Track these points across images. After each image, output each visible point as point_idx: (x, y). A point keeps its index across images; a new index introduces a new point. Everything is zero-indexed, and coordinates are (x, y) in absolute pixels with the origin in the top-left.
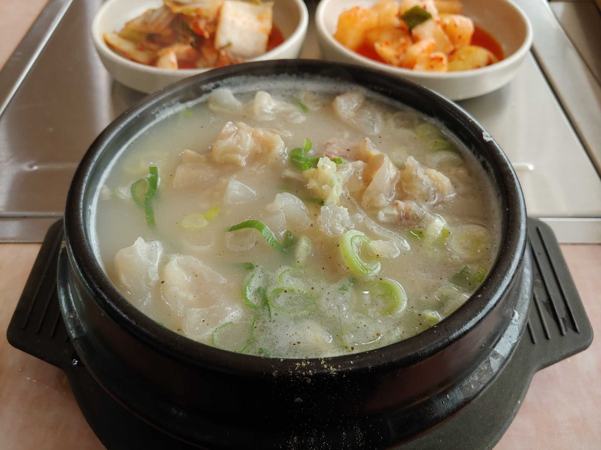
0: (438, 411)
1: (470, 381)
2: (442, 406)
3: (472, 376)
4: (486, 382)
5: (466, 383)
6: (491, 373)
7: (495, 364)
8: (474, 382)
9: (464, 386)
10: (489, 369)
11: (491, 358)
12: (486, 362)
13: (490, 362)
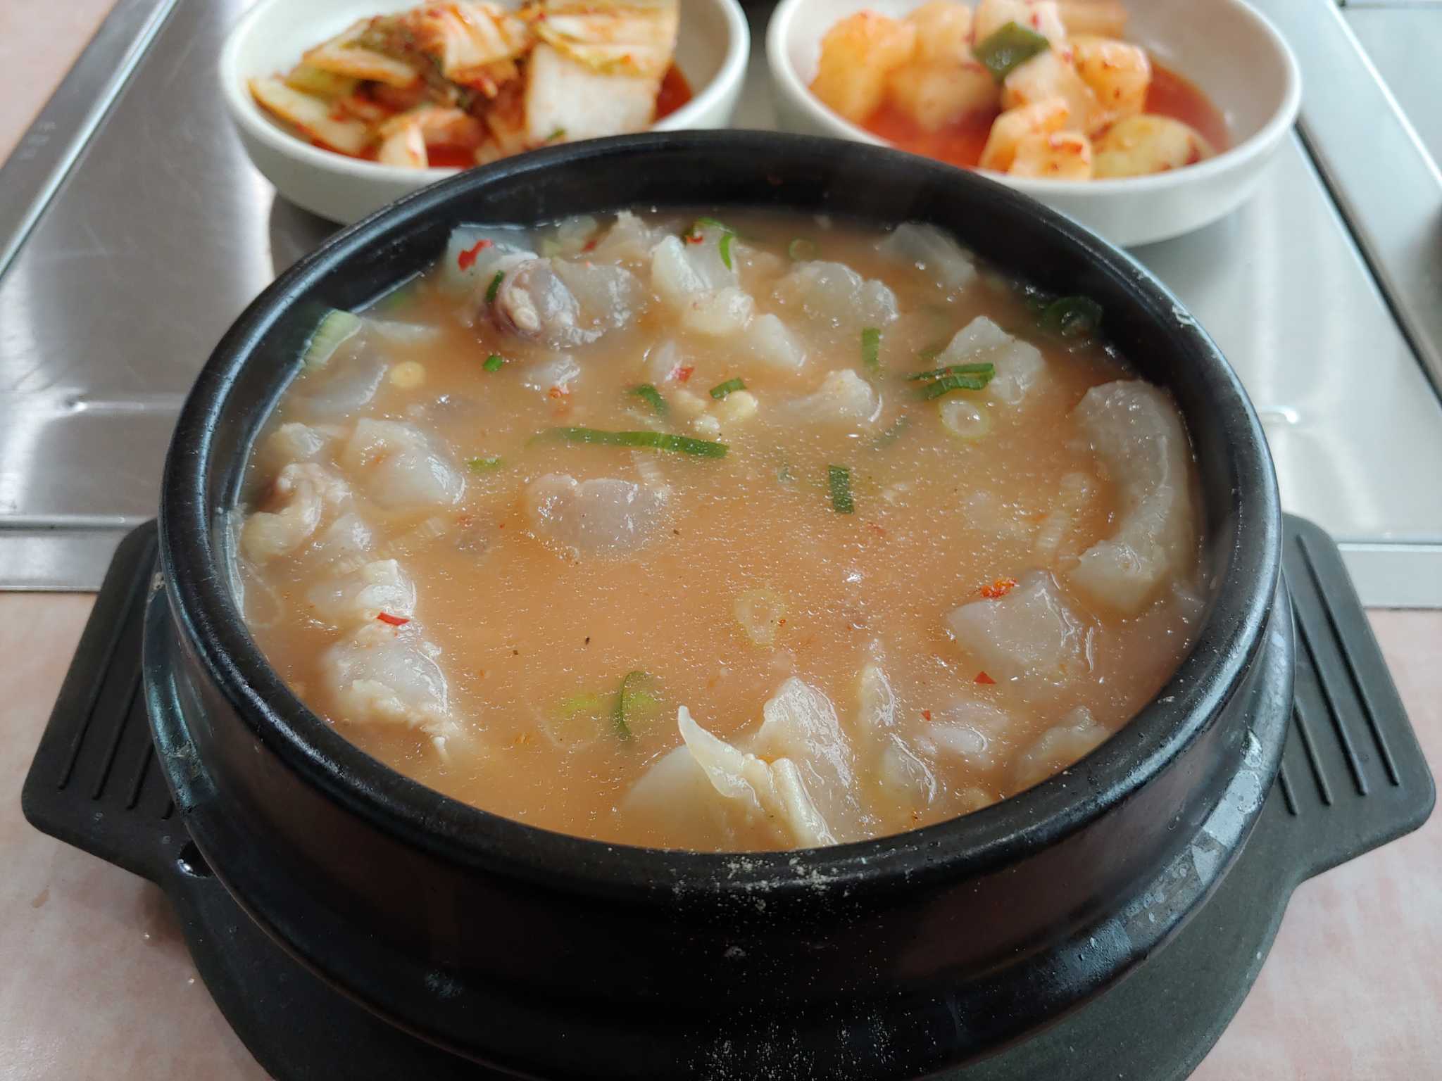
0: (1071, 978)
1: (1145, 906)
2: (1078, 965)
3: (1151, 893)
4: (1183, 907)
5: (1135, 909)
6: (1195, 885)
7: (1205, 863)
8: (1156, 907)
9: (1131, 918)
10: (1191, 875)
11: (1196, 851)
12: (1183, 859)
13: (1194, 859)
